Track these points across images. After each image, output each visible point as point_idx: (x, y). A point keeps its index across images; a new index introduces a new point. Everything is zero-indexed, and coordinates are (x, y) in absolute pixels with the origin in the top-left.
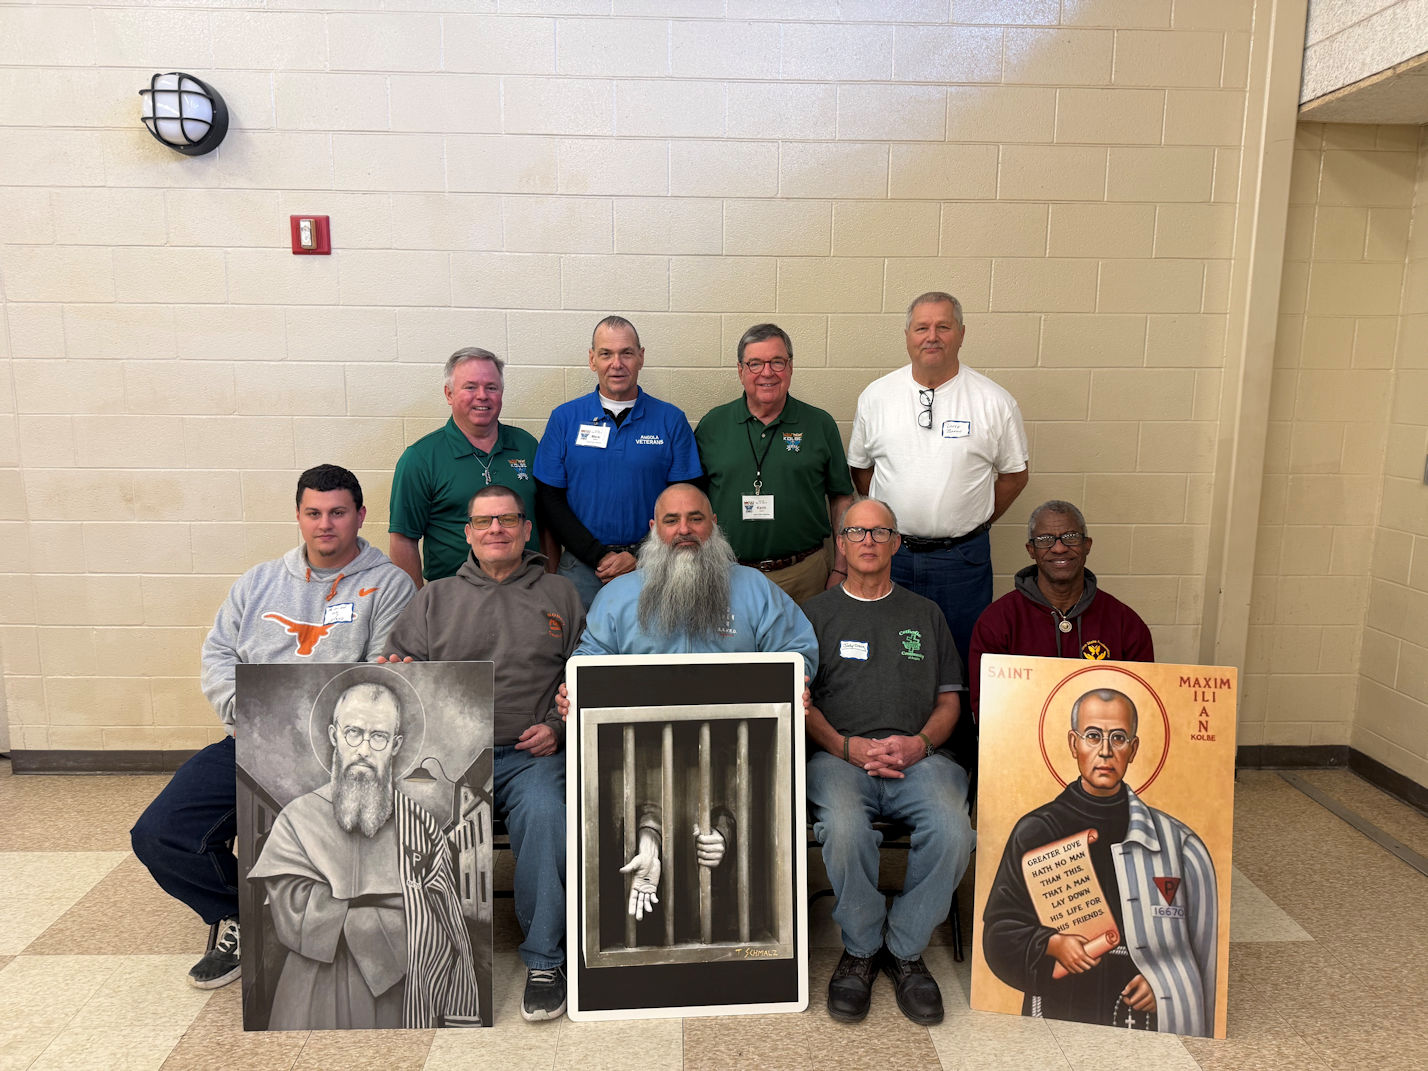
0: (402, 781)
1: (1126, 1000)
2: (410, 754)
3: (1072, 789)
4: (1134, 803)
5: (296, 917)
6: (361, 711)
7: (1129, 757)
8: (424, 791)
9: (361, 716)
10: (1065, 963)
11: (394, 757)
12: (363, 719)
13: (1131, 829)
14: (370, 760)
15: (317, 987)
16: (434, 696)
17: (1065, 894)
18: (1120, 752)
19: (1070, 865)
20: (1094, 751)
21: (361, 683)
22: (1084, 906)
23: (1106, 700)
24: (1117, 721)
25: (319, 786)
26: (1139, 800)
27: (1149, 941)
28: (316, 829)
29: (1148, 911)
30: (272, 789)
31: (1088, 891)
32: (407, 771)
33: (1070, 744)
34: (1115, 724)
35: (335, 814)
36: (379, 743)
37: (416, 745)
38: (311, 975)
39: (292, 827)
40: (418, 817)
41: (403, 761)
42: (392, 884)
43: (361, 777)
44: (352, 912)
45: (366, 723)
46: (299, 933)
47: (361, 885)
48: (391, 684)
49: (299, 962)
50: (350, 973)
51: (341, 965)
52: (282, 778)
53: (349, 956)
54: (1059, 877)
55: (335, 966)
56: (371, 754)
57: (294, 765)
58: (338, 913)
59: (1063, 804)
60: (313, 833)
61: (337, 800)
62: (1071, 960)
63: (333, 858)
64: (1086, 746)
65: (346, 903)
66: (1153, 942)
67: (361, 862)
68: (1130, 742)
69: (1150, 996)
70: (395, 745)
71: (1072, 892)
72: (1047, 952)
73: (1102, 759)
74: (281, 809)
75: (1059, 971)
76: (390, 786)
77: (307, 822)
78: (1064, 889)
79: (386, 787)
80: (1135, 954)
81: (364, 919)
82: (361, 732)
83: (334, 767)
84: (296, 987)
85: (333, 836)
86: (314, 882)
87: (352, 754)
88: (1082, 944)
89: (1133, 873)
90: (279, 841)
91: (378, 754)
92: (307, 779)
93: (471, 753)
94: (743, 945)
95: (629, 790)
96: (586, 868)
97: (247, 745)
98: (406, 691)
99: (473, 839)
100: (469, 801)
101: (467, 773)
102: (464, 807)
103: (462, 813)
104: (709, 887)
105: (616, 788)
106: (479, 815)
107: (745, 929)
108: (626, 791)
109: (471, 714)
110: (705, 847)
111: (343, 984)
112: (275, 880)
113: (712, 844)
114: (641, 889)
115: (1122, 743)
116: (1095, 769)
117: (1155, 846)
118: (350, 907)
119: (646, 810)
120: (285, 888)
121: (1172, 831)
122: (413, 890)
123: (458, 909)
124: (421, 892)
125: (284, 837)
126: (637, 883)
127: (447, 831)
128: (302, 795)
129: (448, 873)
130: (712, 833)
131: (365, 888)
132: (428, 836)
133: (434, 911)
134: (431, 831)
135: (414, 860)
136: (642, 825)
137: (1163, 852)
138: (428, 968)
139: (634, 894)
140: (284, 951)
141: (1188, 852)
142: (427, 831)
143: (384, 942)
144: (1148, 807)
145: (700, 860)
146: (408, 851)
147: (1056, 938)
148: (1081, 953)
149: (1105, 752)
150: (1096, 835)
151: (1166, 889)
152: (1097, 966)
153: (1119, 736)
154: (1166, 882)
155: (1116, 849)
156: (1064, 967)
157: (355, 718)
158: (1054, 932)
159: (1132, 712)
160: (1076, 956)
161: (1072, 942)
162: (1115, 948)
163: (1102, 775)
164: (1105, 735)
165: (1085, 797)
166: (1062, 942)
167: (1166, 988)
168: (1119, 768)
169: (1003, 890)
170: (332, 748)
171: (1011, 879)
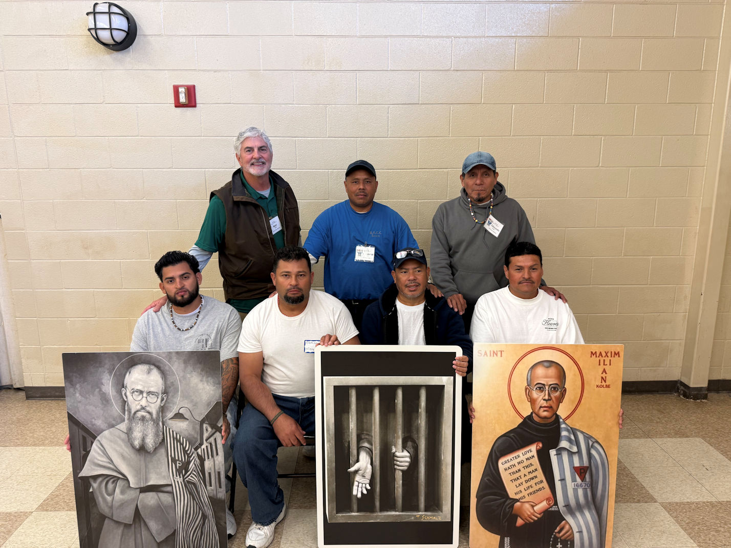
0: (168, 421)
1: (557, 535)
2: (171, 405)
3: (527, 420)
4: (563, 426)
5: (109, 498)
6: (140, 380)
7: (560, 400)
8: (180, 426)
9: (141, 383)
10: (523, 518)
11: (162, 407)
12: (142, 385)
13: (561, 441)
14: (148, 409)
15: (124, 537)
16: (184, 371)
17: (523, 479)
18: (555, 397)
19: (526, 463)
20: (540, 398)
21: (140, 364)
22: (534, 485)
23: (548, 367)
24: (553, 379)
25: (119, 424)
26: (566, 424)
27: (570, 501)
28: (118, 449)
29: (570, 486)
30: (90, 426)
31: (536, 477)
32: (170, 415)
33: (526, 394)
34: (552, 381)
35: (129, 439)
36: (152, 399)
37: (175, 400)
38: (120, 530)
39: (103, 447)
40: (178, 441)
41: (168, 409)
42: (165, 479)
43: (143, 418)
44: (142, 495)
45: (144, 387)
46: (111, 507)
47: (147, 480)
48: (157, 364)
49: (112, 524)
50: (143, 529)
51: (137, 525)
52: (95, 420)
53: (141, 519)
54: (519, 470)
55: (133, 525)
56: (148, 405)
57: (102, 412)
58: (134, 496)
59: (522, 429)
60: (116, 451)
62: (526, 515)
63: (129, 465)
64: (535, 394)
65: (139, 490)
66: (572, 502)
67: (146, 467)
68: (561, 391)
69: (570, 531)
70: (162, 400)
71: (527, 478)
72: (513, 513)
73: (545, 402)
74: (96, 437)
75: (520, 522)
76: (161, 424)
77: (112, 444)
78: (522, 476)
79: (158, 424)
80: (562, 510)
81: (149, 499)
82: (141, 392)
83: (126, 413)
84: (111, 538)
85: (129, 453)
86: (119, 478)
87: (136, 405)
88: (533, 506)
89: (562, 465)
90: (96, 455)
91: (152, 405)
92: (111, 420)
93: (208, 404)
94: (420, 513)
95: (353, 425)
96: (328, 468)
97: (72, 401)
98: (167, 368)
99: (213, 453)
100: (209, 432)
101: (207, 416)
102: (206, 435)
103: (205, 439)
104: (401, 482)
105: (345, 424)
106: (215, 439)
107: (422, 504)
108: (350, 426)
109: (207, 382)
110: (399, 459)
111: (139, 536)
112: (95, 477)
113: (403, 458)
114: (360, 481)
115: (557, 391)
116: (541, 407)
117: (575, 449)
118: (141, 492)
119: (363, 437)
120: (101, 482)
121: (585, 441)
122: (178, 482)
123: (205, 492)
124: (183, 483)
125: (99, 454)
126: (358, 478)
127: (196, 449)
128: (108, 429)
129: (198, 472)
130: (403, 452)
131: (149, 481)
132: (185, 452)
133: (191, 493)
134: (187, 449)
135: (178, 465)
136: (360, 445)
137: (579, 452)
138: (188, 526)
139: (356, 483)
140: (103, 518)
141: (593, 452)
142: (184, 449)
143: (162, 512)
144: (571, 428)
145: (396, 467)
146: (174, 460)
147: (518, 504)
148: (532, 511)
149: (546, 397)
150: (541, 445)
151: (580, 473)
152: (541, 518)
153: (555, 388)
154: (581, 469)
155: (553, 452)
156: (523, 520)
157: (137, 384)
158: (517, 501)
159: (563, 373)
160: (530, 513)
161: (527, 506)
162: (551, 507)
163: (544, 411)
164: (547, 387)
165: (535, 424)
166: (521, 506)
167: (579, 526)
168: (555, 406)
169: (487, 480)
170: (125, 402)
171: (492, 473)
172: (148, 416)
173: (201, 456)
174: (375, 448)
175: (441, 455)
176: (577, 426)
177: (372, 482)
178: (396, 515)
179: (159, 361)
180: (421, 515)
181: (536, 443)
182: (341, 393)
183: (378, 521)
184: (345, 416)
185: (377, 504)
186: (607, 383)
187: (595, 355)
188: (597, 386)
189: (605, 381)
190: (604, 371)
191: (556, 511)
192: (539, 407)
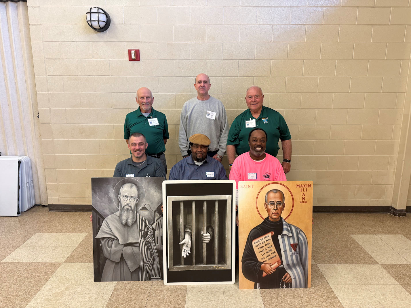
1: (284, 280)
3: (266, 220)
4: (284, 223)
5: (109, 249)
6: (127, 191)
7: (282, 209)
8: (145, 214)
9: (127, 192)
11: (137, 204)
13: (283, 230)
14: (130, 205)
15: (115, 269)
16: (148, 187)
20: (272, 208)
21: (127, 183)
22: (271, 254)
23: (275, 193)
25: (116, 212)
26: (285, 222)
27: (289, 262)
29: (289, 254)
30: (102, 213)
31: (272, 250)
32: (140, 208)
33: (265, 207)
35: (120, 220)
36: (132, 200)
37: (143, 201)
38: (113, 266)
39: (108, 223)
40: (143, 221)
41: (139, 205)
42: (136, 240)
43: (127, 209)
44: (125, 248)
45: (128, 194)
46: (110, 254)
47: (127, 240)
48: (135, 183)
49: (110, 262)
50: (124, 265)
51: (122, 263)
52: (105, 210)
53: (124, 259)
55: (120, 263)
56: (130, 203)
57: (108, 206)
58: (121, 248)
59: (263, 225)
60: (114, 225)
63: (119, 232)
64: (269, 207)
65: (123, 245)
66: (290, 263)
67: (127, 233)
68: (282, 205)
69: (290, 278)
70: (137, 201)
72: (261, 269)
73: (274, 210)
74: (105, 218)
75: (264, 274)
76: (136, 212)
77: (112, 222)
79: (134, 212)
80: (286, 267)
81: (128, 250)
82: (127, 197)
83: (120, 207)
84: (109, 269)
85: (120, 226)
86: (114, 239)
87: (125, 203)
88: (271, 266)
89: (284, 243)
90: (104, 227)
91: (132, 203)
92: (112, 210)
94: (216, 265)
95: (182, 221)
96: (169, 243)
97: (95, 200)
98: (140, 185)
99: (159, 227)
100: (158, 216)
101: (157, 209)
102: (156, 218)
104: (206, 249)
105: (178, 220)
106: (161, 220)
107: (216, 261)
108: (181, 221)
109: (158, 192)
110: (205, 237)
111: (122, 268)
112: (103, 239)
113: (207, 236)
114: (185, 249)
115: (280, 205)
116: (273, 213)
117: (291, 235)
118: (124, 246)
119: (187, 227)
120: (106, 241)
121: (295, 230)
122: (142, 241)
123: (155, 247)
124: (144, 242)
126: (184, 247)
127: (151, 225)
128: (111, 214)
129: (152, 237)
130: (207, 233)
131: (128, 241)
132: (146, 226)
133: (148, 247)
135: (142, 233)
136: (186, 231)
137: (293, 236)
138: (146, 264)
139: (183, 250)
140: (106, 259)
141: (300, 236)
143: (134, 256)
144: (288, 224)
145: (203, 241)
146: (141, 230)
147: (263, 264)
148: (270, 268)
149: (275, 208)
150: (273, 233)
151: (294, 247)
152: (275, 271)
153: (279, 203)
154: (294, 245)
155: (280, 237)
156: (266, 273)
157: (126, 193)
158: (263, 263)
159: (283, 196)
160: (269, 270)
161: (268, 265)
162: (280, 266)
163: (275, 215)
164: (275, 203)
165: (270, 222)
166: (265, 266)
167: (294, 275)
168: (279, 213)
169: (247, 252)
170: (119, 201)
171: (249, 248)
172: (129, 208)
173: (154, 229)
174: (193, 232)
175: (226, 235)
176: (291, 223)
177: (191, 250)
178: (204, 267)
179: (137, 182)
180: (216, 266)
181: (271, 232)
182: (175, 204)
183: (194, 269)
184: (178, 216)
185: (194, 261)
186: (305, 201)
187: (299, 186)
188: (301, 202)
189: (304, 200)
190: (304, 194)
191: (282, 268)
192: (272, 213)
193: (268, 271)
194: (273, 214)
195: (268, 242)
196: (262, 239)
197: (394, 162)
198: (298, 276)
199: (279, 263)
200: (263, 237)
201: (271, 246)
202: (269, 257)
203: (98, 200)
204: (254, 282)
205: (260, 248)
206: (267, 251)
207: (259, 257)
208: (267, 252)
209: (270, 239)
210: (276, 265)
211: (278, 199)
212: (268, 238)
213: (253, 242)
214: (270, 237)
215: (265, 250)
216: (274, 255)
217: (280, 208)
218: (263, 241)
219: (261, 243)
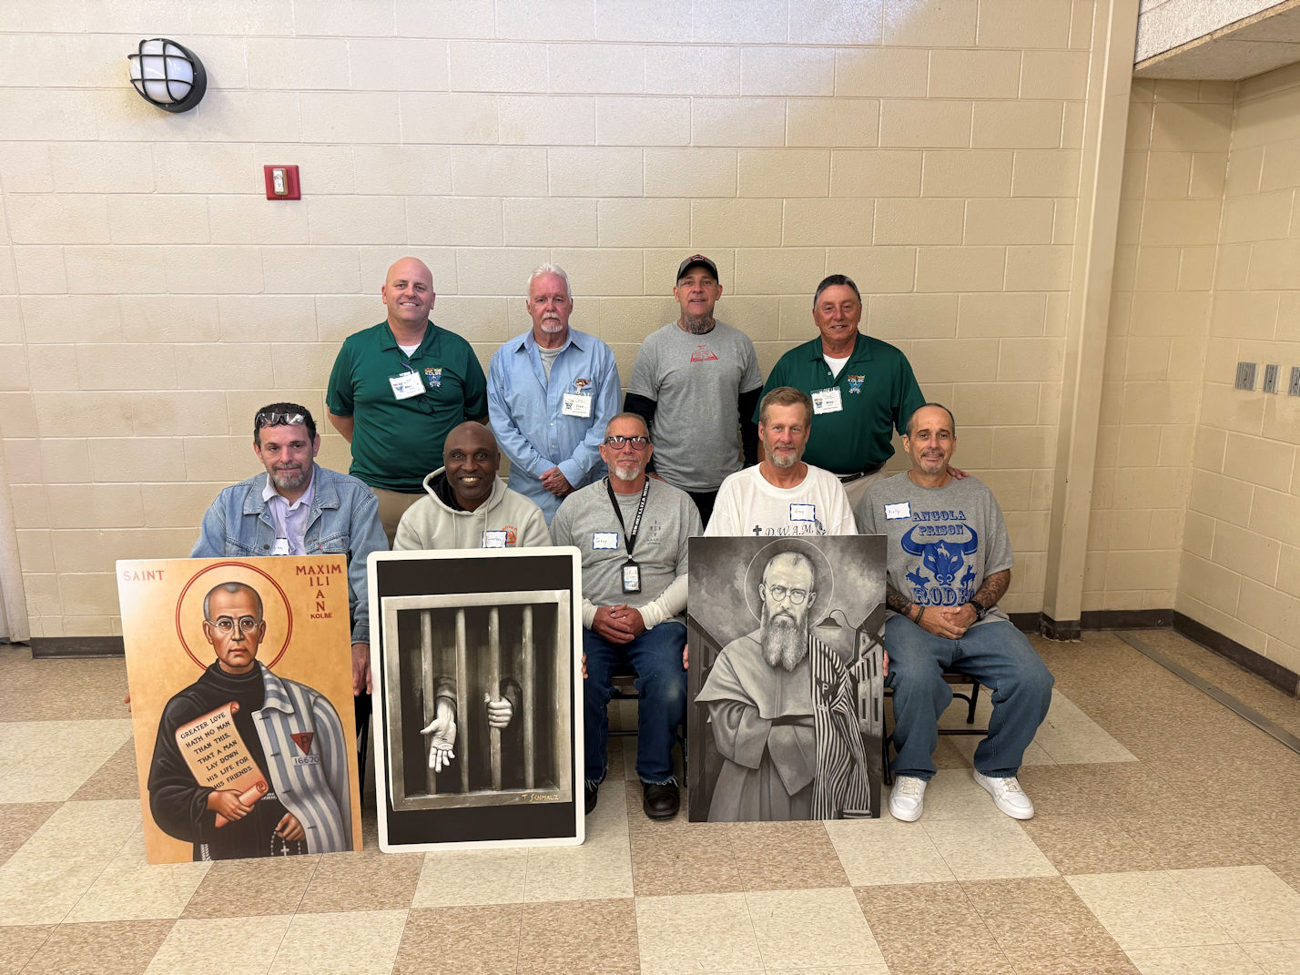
0: (815, 628)
1: (280, 835)
2: (820, 607)
5: (731, 732)
6: (785, 574)
7: (258, 638)
8: (831, 636)
9: (785, 577)
10: (225, 814)
11: (809, 609)
12: (786, 580)
13: (267, 698)
14: (791, 612)
15: (746, 787)
16: (841, 562)
21: (785, 552)
25: (751, 632)
27: (293, 786)
28: (748, 665)
29: (289, 762)
30: (714, 632)
32: (819, 620)
35: (763, 653)
36: (797, 599)
37: (826, 600)
38: (741, 778)
39: (729, 662)
40: (827, 656)
42: (805, 707)
43: (784, 624)
44: (774, 730)
45: (788, 583)
46: (733, 745)
47: (782, 708)
49: (733, 768)
50: (772, 777)
51: (765, 771)
52: (722, 624)
53: (771, 763)
55: (760, 771)
56: (792, 607)
57: (732, 615)
58: (763, 730)
60: (746, 667)
61: (765, 641)
63: (761, 686)
65: (770, 722)
66: (296, 785)
69: (298, 828)
70: (810, 600)
72: (208, 808)
73: (235, 643)
74: (722, 648)
75: (220, 820)
76: (806, 632)
77: (741, 658)
79: (802, 632)
80: (282, 797)
81: (783, 736)
82: (784, 590)
83: (763, 617)
84: (730, 788)
85: (761, 669)
86: (746, 705)
87: (777, 607)
88: (237, 796)
90: (720, 673)
91: (797, 607)
92: (741, 626)
93: (869, 607)
97: (696, 600)
98: (819, 558)
99: (870, 671)
100: (867, 644)
101: (865, 622)
102: (862, 648)
103: (860, 653)
106: (874, 654)
109: (869, 577)
110: (495, 712)
111: (765, 787)
112: (716, 703)
113: (501, 709)
114: (439, 747)
116: (230, 651)
117: (289, 709)
118: (773, 725)
119: (442, 682)
120: (723, 709)
122: (821, 712)
123: (856, 727)
124: (828, 713)
125: (723, 670)
126: (436, 742)
127: (849, 667)
128: (738, 638)
129: (849, 699)
130: (501, 700)
131: (785, 710)
132: (834, 670)
133: (837, 727)
134: (836, 667)
135: (824, 688)
136: (439, 694)
137: (296, 713)
139: (433, 751)
140: (722, 759)
141: (318, 711)
142: (833, 666)
143: (800, 753)
145: (491, 723)
146: (819, 682)
147: (214, 794)
148: (237, 803)
149: (237, 636)
150: (237, 706)
151: (303, 742)
152: (253, 811)
153: (248, 622)
154: (302, 737)
155: (257, 716)
156: (223, 816)
157: (780, 578)
158: (213, 789)
159: (257, 600)
160: (233, 807)
161: (228, 796)
162: (265, 795)
163: (236, 656)
164: (236, 622)
165: (224, 675)
166: (220, 797)
167: (311, 819)
168: (251, 649)
169: (162, 761)
170: (762, 602)
171: (169, 754)
172: (790, 621)
181: (230, 704)
186: (327, 611)
187: (303, 572)
188: (312, 616)
189: (323, 609)
190: (320, 594)
191: (273, 800)
192: (227, 650)
193: (229, 810)
194: (232, 653)
195: (222, 732)
196: (206, 725)
197: (1047, 487)
198: (322, 821)
199: (263, 788)
200: (207, 719)
201: (235, 743)
202: (230, 773)
203: (704, 598)
204: (192, 844)
205: (201, 749)
206: (222, 755)
207: (201, 775)
208: (223, 761)
209: (228, 723)
210: (253, 793)
211: (244, 609)
212: (221, 722)
213: (179, 734)
214: (229, 718)
215: (215, 753)
216: (245, 765)
217: (251, 635)
218: (206, 730)
219: (204, 736)
